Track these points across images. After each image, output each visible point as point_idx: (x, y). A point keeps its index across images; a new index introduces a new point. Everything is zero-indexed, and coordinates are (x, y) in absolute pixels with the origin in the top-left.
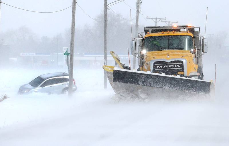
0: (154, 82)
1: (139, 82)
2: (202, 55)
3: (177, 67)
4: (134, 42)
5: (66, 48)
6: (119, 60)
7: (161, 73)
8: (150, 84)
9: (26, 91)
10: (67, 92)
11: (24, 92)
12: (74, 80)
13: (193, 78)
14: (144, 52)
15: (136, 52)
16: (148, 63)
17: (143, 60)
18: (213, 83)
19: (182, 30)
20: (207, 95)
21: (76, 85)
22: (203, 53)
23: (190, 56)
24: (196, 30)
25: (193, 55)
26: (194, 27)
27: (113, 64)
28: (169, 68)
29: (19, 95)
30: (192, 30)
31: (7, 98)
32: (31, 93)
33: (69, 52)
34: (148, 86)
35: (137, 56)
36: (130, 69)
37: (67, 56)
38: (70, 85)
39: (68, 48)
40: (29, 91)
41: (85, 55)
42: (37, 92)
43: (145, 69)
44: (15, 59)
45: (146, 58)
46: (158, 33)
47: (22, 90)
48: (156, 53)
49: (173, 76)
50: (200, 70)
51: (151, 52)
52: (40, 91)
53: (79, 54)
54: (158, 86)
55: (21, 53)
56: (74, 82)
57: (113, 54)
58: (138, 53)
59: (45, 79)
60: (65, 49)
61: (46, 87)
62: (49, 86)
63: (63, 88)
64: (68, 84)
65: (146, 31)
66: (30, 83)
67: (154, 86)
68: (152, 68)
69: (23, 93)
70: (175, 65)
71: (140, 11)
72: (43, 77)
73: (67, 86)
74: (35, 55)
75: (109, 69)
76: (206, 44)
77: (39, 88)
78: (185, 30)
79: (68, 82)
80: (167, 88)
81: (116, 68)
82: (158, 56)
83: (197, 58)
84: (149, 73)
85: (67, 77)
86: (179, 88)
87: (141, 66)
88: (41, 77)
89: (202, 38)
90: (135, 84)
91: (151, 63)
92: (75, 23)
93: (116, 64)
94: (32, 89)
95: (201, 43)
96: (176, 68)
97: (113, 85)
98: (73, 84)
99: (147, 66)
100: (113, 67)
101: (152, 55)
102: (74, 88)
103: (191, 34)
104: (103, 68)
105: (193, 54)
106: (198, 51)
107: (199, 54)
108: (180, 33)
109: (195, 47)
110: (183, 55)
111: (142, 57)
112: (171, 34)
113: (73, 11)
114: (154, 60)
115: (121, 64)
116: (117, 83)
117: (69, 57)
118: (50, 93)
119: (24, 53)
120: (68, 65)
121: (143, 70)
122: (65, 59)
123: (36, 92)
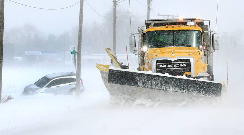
0: (156, 83)
1: (139, 83)
2: (212, 52)
3: (183, 67)
4: (133, 37)
5: (74, 46)
6: (116, 59)
7: (164, 73)
8: (151, 85)
9: (31, 92)
10: (74, 93)
11: (29, 92)
12: (81, 80)
13: (201, 79)
14: (145, 48)
15: (135, 49)
16: (149, 62)
17: (144, 58)
18: (224, 85)
19: (189, 23)
20: (218, 98)
21: (84, 85)
22: (213, 50)
23: (198, 53)
24: (205, 23)
25: (202, 53)
26: (204, 20)
27: (108, 63)
28: (174, 67)
29: (24, 96)
30: (200, 24)
31: (11, 99)
32: (37, 94)
33: (76, 50)
34: (149, 88)
35: (137, 53)
36: (128, 68)
37: (74, 55)
38: (78, 85)
39: (75, 46)
40: (34, 92)
41: (93, 54)
42: (43, 92)
43: (146, 69)
44: (20, 58)
45: (147, 56)
46: (162, 27)
47: (27, 90)
48: (159, 50)
49: (178, 77)
50: (209, 70)
51: (153, 49)
52: (46, 92)
53: (87, 53)
54: (160, 88)
55: (26, 52)
56: (82, 82)
57: (109, 51)
58: (138, 50)
59: (51, 79)
60: (72, 48)
61: (52, 87)
62: (56, 86)
63: (70, 89)
64: (75, 84)
65: (148, 25)
66: (35, 83)
67: (156, 88)
68: (154, 67)
69: (28, 94)
70: (181, 64)
71: (151, 8)
72: (49, 77)
73: (74, 86)
74: (40, 54)
75: (104, 68)
76: (217, 40)
77: (44, 88)
78: (193, 24)
79: (75, 82)
80: (171, 90)
81: (112, 68)
82: (161, 53)
83: (207, 56)
84: (150, 72)
85: (75, 77)
86: (185, 90)
87: (141, 66)
88: (46, 77)
89: (212, 33)
90: (134, 85)
91: (152, 62)
92: (82, 20)
93: (112, 62)
94: (37, 89)
95: (211, 39)
96: (181, 67)
97: (108, 88)
98: (81, 84)
99: (148, 65)
100: (108, 66)
101: (154, 52)
102: (81, 88)
103: (199, 28)
104: (97, 67)
105: (201, 51)
106: (208, 47)
107: (209, 52)
108: (187, 27)
109: (204, 43)
110: (191, 53)
111: (143, 55)
112: (176, 28)
113: (80, 8)
114: (157, 59)
115: (118, 63)
116: (114, 84)
117: (77, 56)
118: (56, 94)
119: (29, 52)
120: (75, 64)
121: (143, 70)
122: (72, 58)
123: (41, 92)
